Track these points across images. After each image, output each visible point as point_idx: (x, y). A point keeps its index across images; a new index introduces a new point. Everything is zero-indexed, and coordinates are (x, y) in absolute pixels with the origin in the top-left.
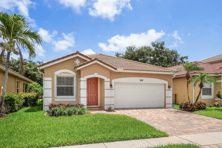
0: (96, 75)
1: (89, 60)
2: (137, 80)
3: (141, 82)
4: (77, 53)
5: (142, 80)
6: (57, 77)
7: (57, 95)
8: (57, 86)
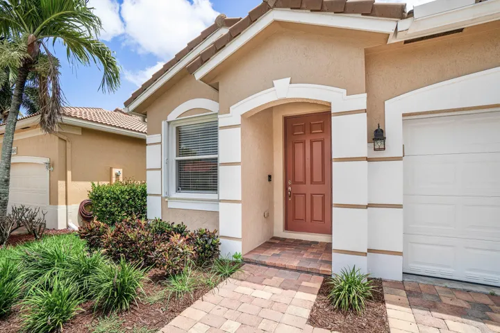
0: (283, 90)
4: (221, 21)
6: (178, 129)
7: (178, 190)
8: (174, 157)
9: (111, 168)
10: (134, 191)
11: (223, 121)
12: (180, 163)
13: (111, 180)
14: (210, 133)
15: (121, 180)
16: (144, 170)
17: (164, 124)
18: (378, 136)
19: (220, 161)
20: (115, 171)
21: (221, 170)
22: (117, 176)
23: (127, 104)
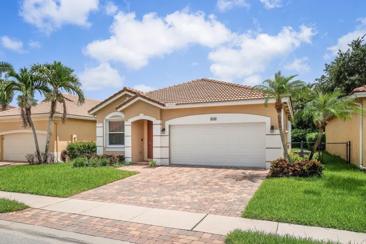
0: (142, 117)
1: (133, 95)
2: (205, 118)
3: (213, 122)
4: (125, 89)
5: (215, 119)
6: (110, 122)
7: (109, 144)
8: (108, 132)
9: (72, 136)
10: (85, 146)
11: (126, 123)
12: (110, 134)
13: (72, 140)
14: (121, 125)
15: (76, 140)
16: (95, 137)
17: (104, 120)
18: (163, 130)
19: (125, 135)
20: (74, 136)
21: (125, 138)
22: (75, 138)
23: (89, 112)
